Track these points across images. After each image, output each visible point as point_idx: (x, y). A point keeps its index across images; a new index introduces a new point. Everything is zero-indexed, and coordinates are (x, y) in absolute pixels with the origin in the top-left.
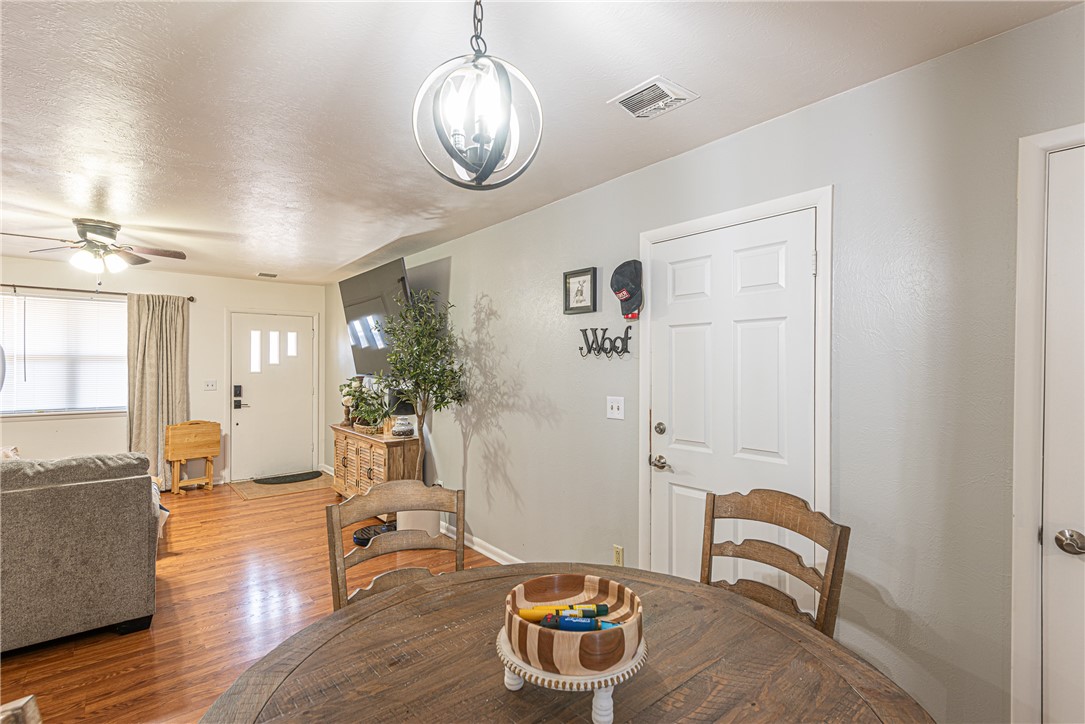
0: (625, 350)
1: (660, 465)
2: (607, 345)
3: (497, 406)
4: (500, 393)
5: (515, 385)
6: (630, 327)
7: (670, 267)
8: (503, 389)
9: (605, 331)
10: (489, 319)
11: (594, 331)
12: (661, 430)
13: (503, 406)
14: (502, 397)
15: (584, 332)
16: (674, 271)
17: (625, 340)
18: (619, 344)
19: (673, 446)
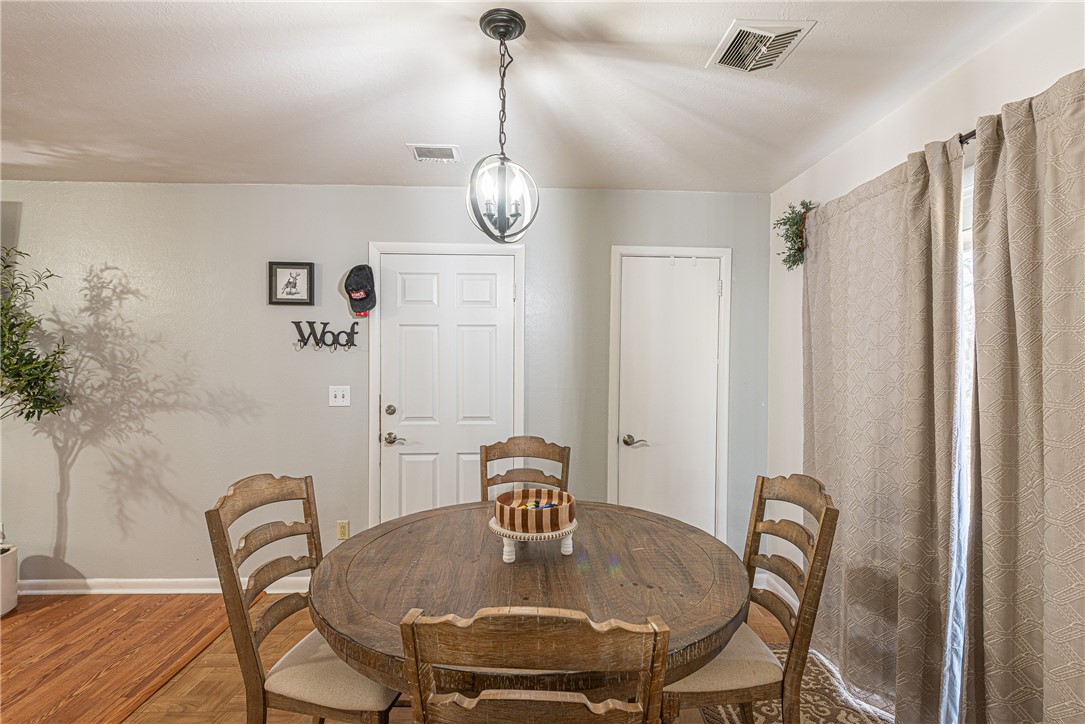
0: (350, 342)
1: (391, 441)
2: (329, 339)
3: (142, 406)
4: (147, 390)
5: (180, 380)
6: (357, 323)
7: (399, 277)
8: (152, 386)
9: (325, 325)
10: (120, 298)
11: (311, 324)
12: (391, 411)
13: (152, 406)
14: (151, 395)
15: (297, 324)
16: (404, 281)
17: (351, 335)
18: (343, 339)
19: (403, 423)
